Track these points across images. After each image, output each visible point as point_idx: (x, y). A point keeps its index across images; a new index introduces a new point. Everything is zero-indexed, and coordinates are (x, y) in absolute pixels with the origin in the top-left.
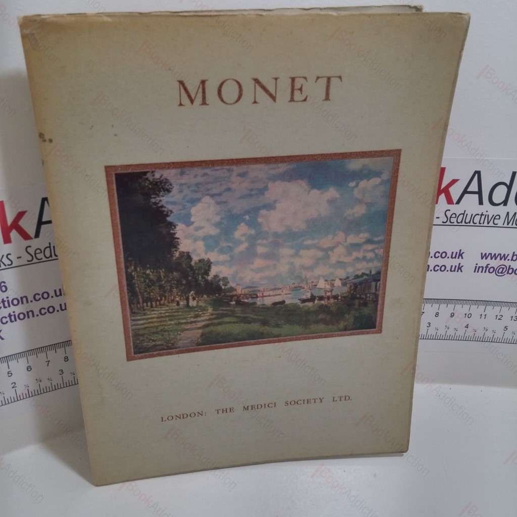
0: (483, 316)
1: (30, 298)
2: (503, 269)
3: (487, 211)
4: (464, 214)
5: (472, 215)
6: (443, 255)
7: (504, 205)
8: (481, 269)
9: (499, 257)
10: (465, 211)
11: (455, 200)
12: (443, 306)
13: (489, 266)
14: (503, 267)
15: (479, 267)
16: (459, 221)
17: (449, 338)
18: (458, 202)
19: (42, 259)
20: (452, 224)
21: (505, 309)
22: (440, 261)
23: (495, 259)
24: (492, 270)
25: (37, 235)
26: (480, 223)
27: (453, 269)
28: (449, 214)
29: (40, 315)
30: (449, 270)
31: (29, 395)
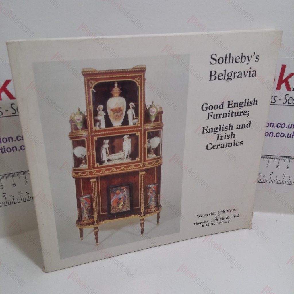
1: (14, 138)
6: (283, 126)
12: (282, 161)
20: (289, 105)
22: (281, 130)
27: (289, 136)
28: (287, 97)
29: (20, 150)
30: (287, 136)
31: (14, 202)
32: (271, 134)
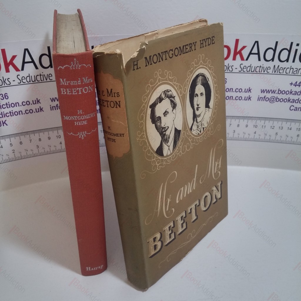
0: (264, 127)
1: (20, 104)
2: (274, 99)
3: (263, 65)
4: (250, 66)
5: (255, 67)
6: (240, 90)
7: (272, 61)
8: (261, 99)
9: (271, 92)
10: (251, 65)
11: (245, 58)
12: (241, 121)
13: (266, 97)
14: (273, 97)
15: (260, 98)
16: (248, 70)
17: (246, 140)
18: (247, 59)
19: (25, 82)
20: (244, 72)
21: (275, 123)
22: (239, 94)
23: (269, 93)
24: (267, 99)
25: (23, 69)
26: (259, 72)
27: (246, 99)
28: (242, 66)
29: (25, 114)
30: (244, 99)
31: (21, 158)
32: (231, 98)
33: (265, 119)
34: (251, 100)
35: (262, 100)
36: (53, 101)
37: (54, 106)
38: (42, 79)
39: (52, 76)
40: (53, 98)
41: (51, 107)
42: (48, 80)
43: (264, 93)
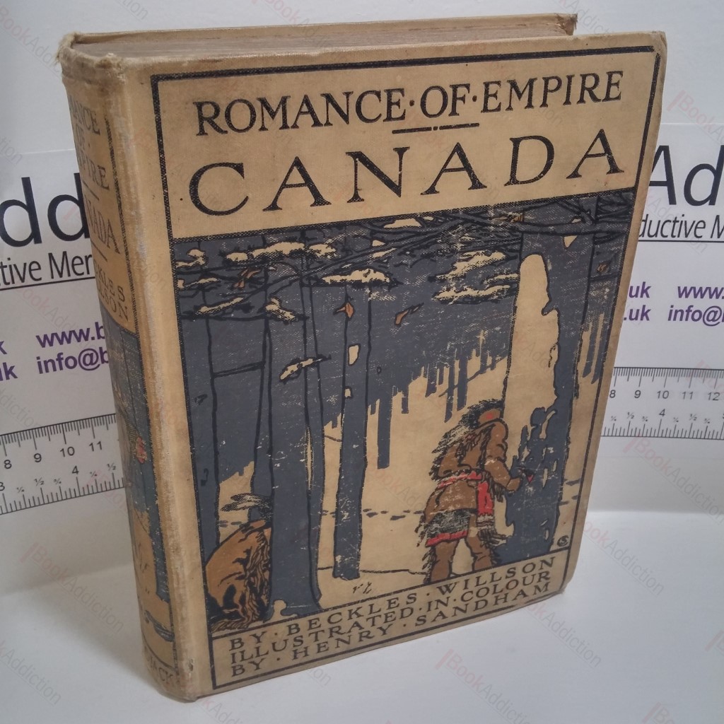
0: (688, 396)
2: (716, 313)
3: (683, 215)
7: (710, 204)
8: (679, 314)
9: (707, 294)
13: (693, 309)
14: (715, 309)
15: (676, 312)
23: (702, 297)
24: (697, 316)
26: (673, 236)
33: (694, 372)
34: (648, 319)
35: (681, 319)
36: (47, 344)
37: (52, 361)
38: (8, 279)
39: (40, 268)
40: (46, 337)
41: (39, 363)
42: (28, 280)
43: (687, 296)
